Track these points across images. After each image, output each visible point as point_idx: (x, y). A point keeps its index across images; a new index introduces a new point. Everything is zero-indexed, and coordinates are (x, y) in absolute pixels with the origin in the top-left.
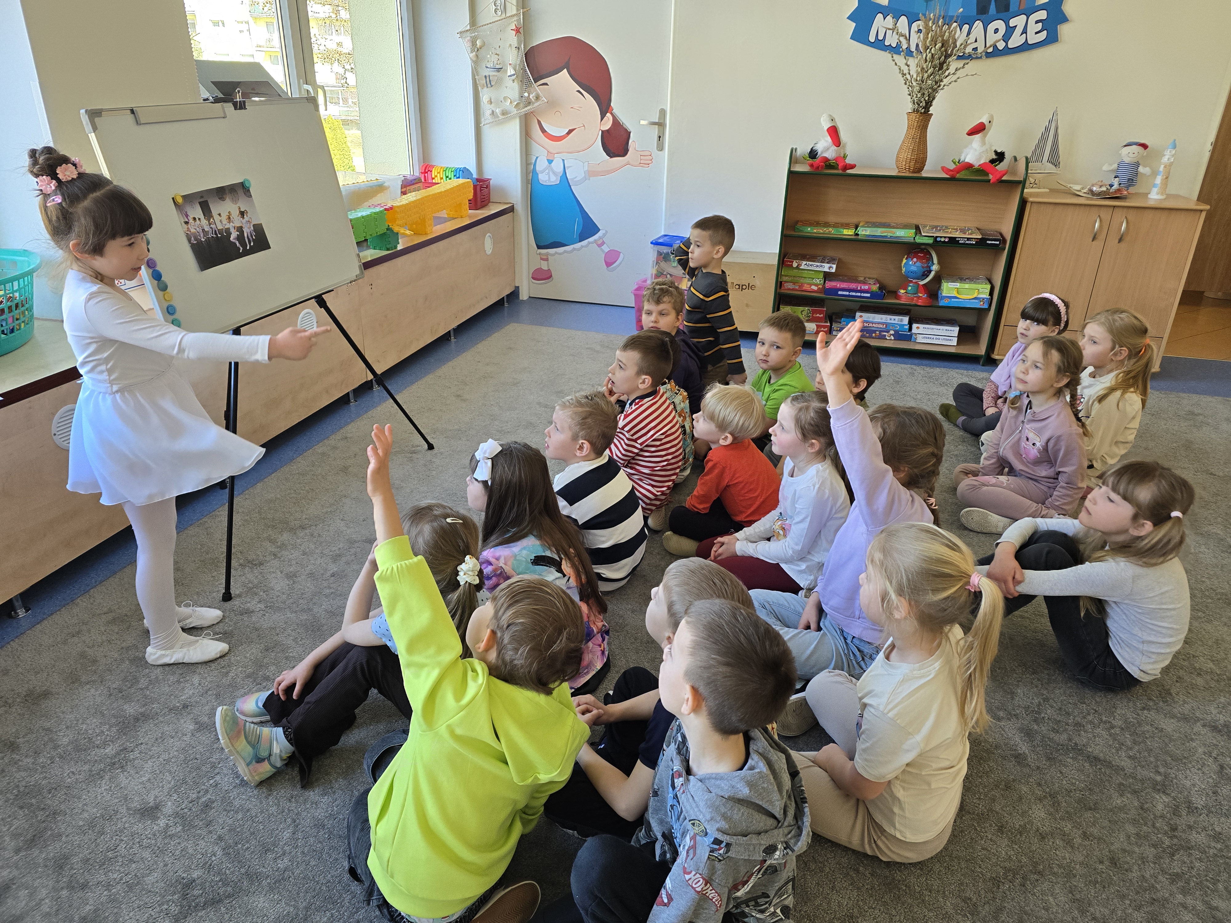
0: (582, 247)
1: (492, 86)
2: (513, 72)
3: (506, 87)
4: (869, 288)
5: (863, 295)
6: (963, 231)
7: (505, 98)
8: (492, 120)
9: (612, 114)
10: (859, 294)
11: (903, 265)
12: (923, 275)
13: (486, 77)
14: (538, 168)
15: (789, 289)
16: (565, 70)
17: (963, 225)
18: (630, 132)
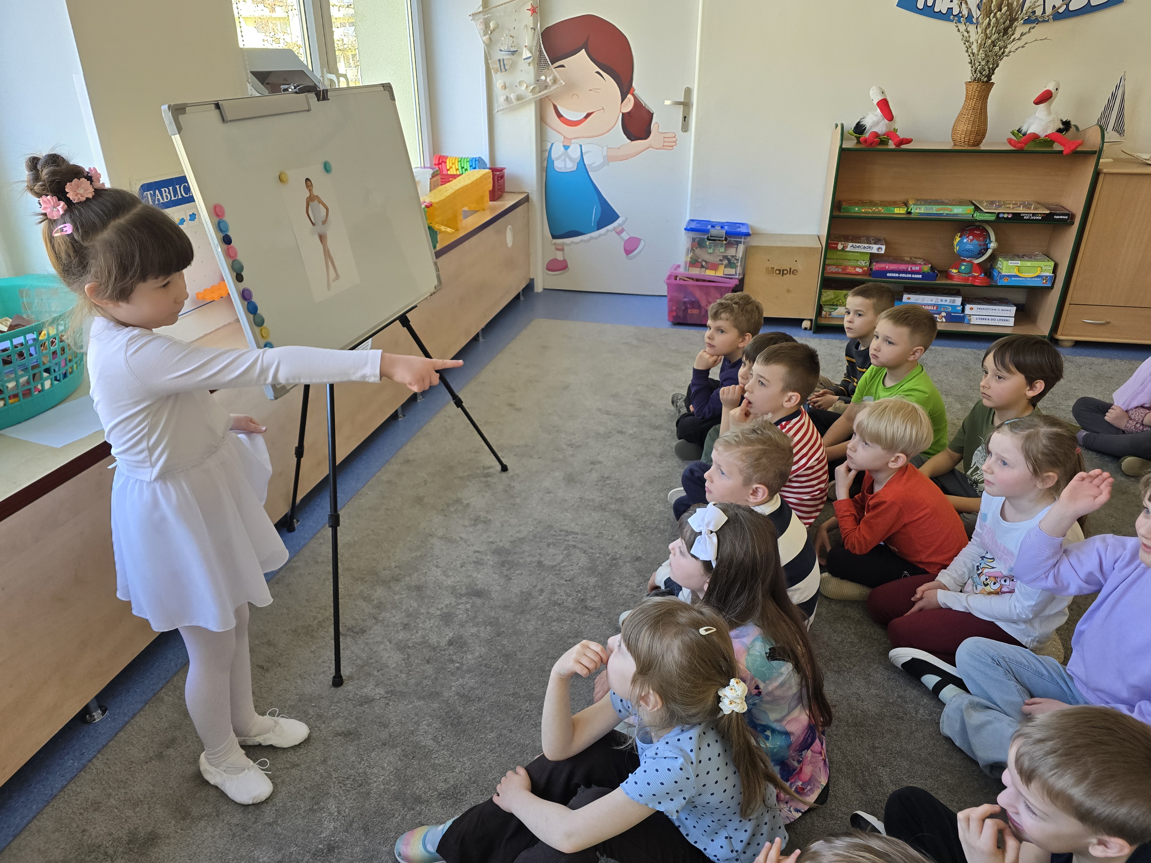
0: (600, 235)
1: (506, 70)
2: (529, 55)
3: (522, 71)
4: (920, 269)
5: (913, 276)
6: (1028, 206)
7: (520, 83)
8: (504, 107)
9: (633, 95)
10: (910, 276)
11: (955, 243)
12: (979, 254)
13: (499, 60)
14: (554, 155)
15: (832, 273)
16: (584, 50)
17: (1027, 199)
18: (653, 114)
